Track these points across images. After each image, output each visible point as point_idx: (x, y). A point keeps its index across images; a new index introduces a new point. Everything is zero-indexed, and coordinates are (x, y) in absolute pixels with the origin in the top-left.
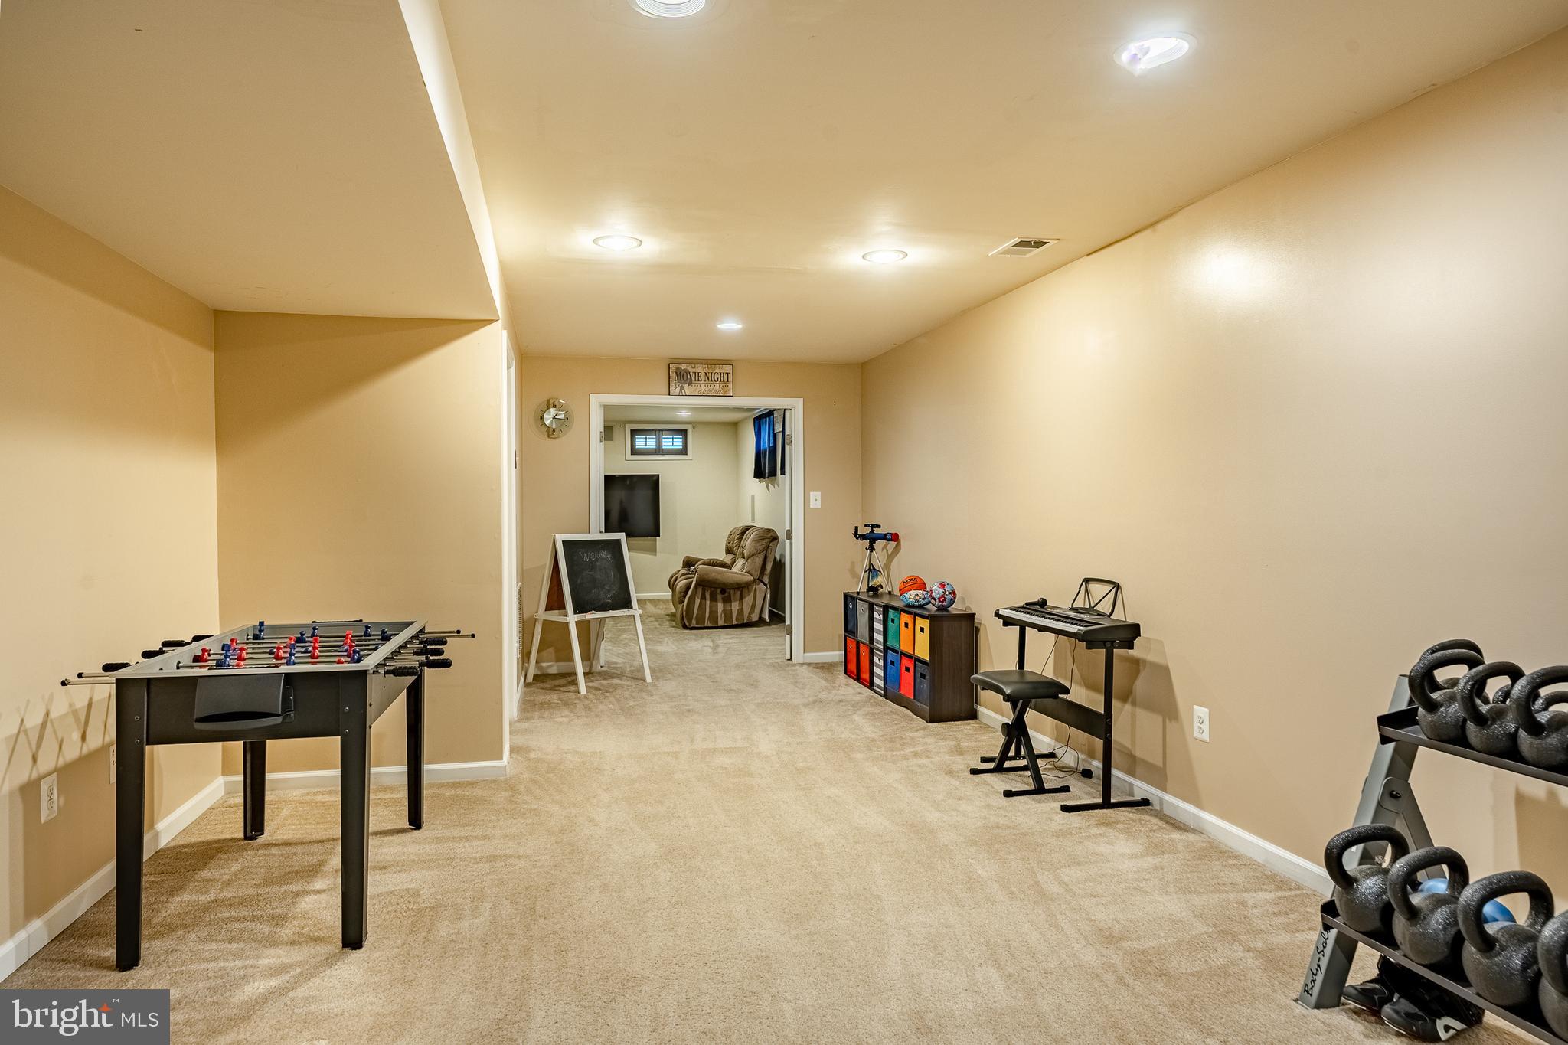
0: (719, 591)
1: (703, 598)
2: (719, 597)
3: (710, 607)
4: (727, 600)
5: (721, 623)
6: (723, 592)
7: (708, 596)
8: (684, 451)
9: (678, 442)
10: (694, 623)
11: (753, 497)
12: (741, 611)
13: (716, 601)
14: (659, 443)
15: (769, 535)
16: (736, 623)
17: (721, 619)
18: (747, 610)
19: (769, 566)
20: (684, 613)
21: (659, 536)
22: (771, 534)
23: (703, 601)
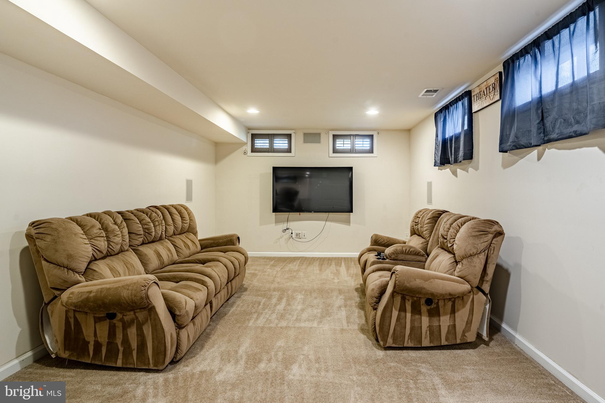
0: (423, 301)
1: (402, 309)
2: (424, 308)
3: (412, 321)
4: (434, 313)
5: (426, 342)
6: (429, 302)
7: (408, 307)
8: (371, 151)
9: (365, 144)
10: (390, 342)
11: (430, 185)
12: (453, 328)
13: (420, 313)
14: (353, 144)
15: (493, 229)
16: (446, 343)
17: (426, 338)
18: (460, 326)
19: (491, 270)
20: (378, 328)
21: (352, 212)
22: (495, 228)
23: (403, 314)
